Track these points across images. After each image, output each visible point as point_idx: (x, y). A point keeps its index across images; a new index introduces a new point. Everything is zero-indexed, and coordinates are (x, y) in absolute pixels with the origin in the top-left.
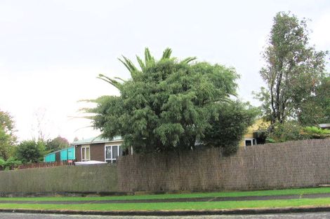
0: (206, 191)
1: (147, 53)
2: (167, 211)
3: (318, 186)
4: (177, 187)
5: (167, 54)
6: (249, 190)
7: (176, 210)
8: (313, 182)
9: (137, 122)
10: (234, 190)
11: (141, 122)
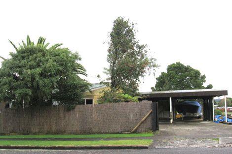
0: (54, 134)
1: (29, 39)
2: (14, 146)
3: (122, 133)
4: (37, 131)
5: (41, 40)
6: (80, 134)
7: (19, 146)
8: (119, 130)
9: (3, 87)
10: (71, 133)
11: (5, 87)
